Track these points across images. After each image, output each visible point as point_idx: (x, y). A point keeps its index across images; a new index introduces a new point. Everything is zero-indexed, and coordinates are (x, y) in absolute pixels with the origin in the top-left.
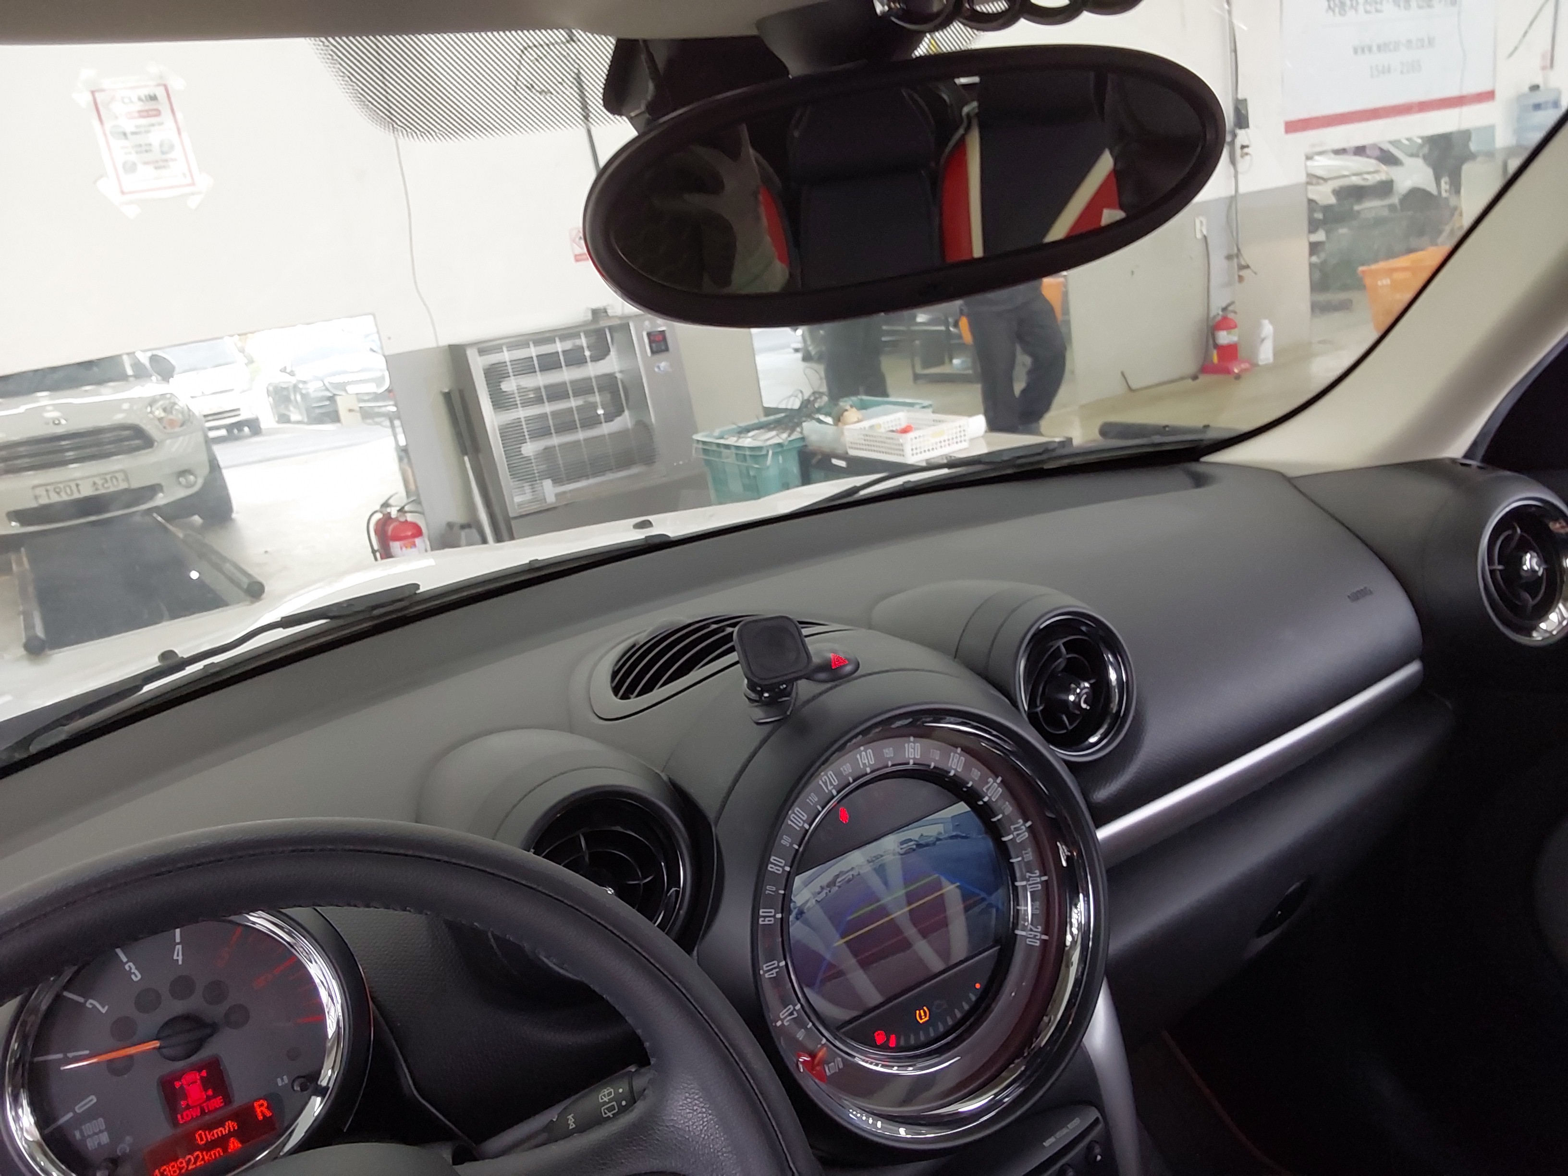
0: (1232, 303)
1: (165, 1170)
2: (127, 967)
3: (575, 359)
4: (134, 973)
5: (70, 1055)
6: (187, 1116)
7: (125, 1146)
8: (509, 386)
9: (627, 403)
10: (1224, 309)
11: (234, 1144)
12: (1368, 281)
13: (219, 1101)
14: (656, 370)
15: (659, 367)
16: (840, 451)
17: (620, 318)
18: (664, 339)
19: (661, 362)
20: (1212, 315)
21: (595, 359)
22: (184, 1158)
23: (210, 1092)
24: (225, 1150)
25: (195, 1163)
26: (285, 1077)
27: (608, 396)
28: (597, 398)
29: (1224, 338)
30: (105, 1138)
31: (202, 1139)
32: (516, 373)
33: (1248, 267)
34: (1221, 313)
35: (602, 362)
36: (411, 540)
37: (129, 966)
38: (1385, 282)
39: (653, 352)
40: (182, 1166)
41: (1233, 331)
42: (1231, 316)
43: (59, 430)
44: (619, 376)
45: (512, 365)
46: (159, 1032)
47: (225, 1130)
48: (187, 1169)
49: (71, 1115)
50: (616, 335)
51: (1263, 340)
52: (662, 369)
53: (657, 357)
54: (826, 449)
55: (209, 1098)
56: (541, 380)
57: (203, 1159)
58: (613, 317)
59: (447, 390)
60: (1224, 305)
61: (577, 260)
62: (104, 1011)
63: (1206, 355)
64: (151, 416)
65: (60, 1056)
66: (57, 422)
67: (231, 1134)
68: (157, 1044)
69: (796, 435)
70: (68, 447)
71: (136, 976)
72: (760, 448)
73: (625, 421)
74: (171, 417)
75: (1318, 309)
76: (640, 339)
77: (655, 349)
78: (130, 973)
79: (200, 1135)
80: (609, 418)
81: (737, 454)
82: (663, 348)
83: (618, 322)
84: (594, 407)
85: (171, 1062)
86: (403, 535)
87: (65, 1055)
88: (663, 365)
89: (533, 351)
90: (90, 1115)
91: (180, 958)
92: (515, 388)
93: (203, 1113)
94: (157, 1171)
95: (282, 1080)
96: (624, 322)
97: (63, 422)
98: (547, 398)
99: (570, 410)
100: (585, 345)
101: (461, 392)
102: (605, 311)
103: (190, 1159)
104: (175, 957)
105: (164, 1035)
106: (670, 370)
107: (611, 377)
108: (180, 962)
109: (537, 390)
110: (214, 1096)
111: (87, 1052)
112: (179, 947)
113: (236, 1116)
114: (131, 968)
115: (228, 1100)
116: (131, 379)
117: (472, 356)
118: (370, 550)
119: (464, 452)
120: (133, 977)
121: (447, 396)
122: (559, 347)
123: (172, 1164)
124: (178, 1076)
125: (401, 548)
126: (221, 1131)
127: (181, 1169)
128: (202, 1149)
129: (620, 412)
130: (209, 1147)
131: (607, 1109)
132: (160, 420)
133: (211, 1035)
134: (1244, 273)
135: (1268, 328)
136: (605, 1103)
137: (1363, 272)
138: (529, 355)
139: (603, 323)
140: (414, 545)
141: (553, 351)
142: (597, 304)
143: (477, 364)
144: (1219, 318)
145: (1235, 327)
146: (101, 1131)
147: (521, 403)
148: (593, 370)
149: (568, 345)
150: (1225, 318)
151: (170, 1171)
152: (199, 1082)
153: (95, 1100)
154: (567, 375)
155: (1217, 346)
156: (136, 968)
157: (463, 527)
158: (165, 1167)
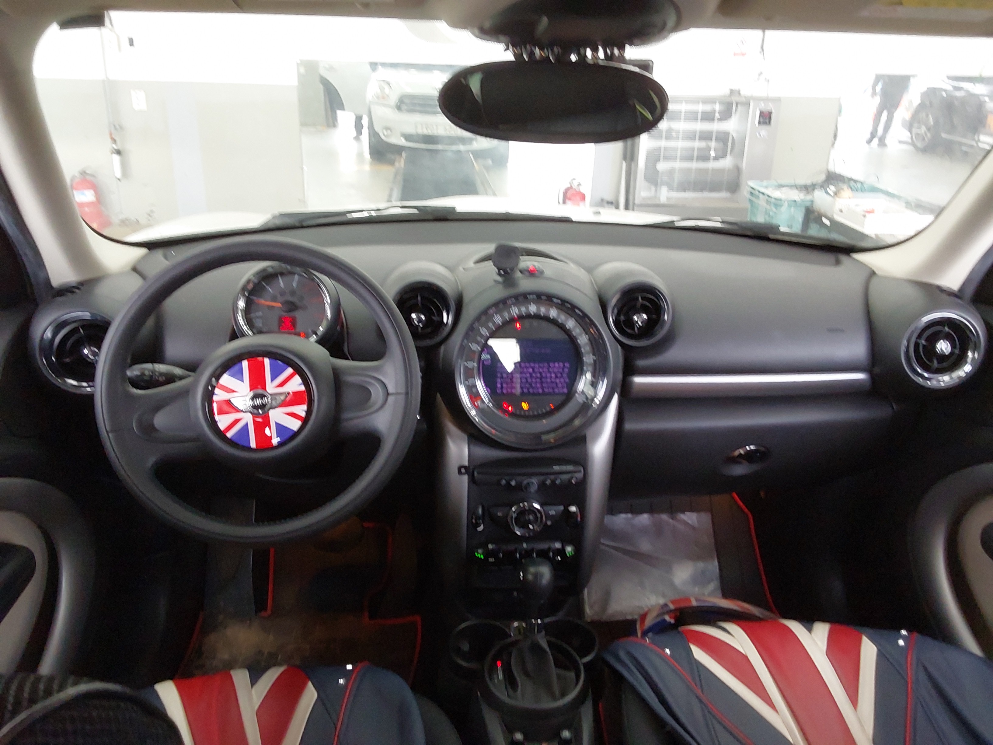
3: (708, 117)
15: (760, 133)
16: (829, 215)
17: (746, 97)
28: (713, 144)
32: (668, 118)
39: (759, 122)
50: (739, 107)
54: (823, 211)
56: (682, 126)
69: (809, 197)
72: (780, 200)
73: (727, 163)
76: (755, 112)
77: (761, 122)
80: (716, 158)
81: (767, 200)
83: (744, 100)
88: (763, 133)
89: (683, 107)
92: (665, 127)
96: (749, 99)
99: (703, 148)
102: (739, 92)
106: (767, 137)
107: (727, 134)
109: (678, 132)
119: (624, 159)
122: (701, 108)
129: (724, 155)
138: (680, 109)
139: (734, 99)
141: (697, 109)
142: (736, 87)
147: (665, 137)
148: (716, 127)
149: (712, 108)
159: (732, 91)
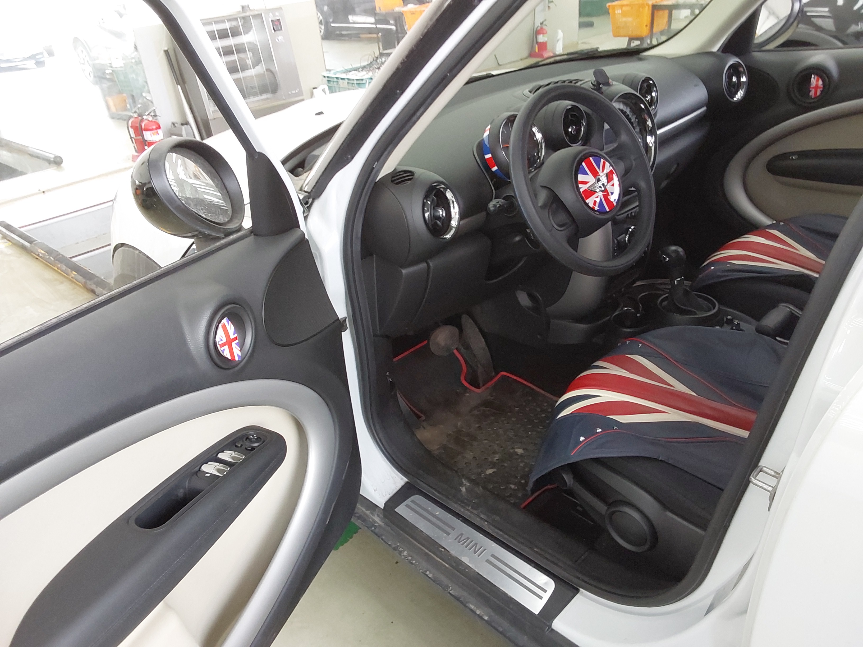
0: (545, 20)
3: (236, 32)
9: (263, 58)
10: (542, 24)
12: (611, 11)
14: (277, 40)
18: (280, 24)
19: (279, 36)
20: (536, 26)
21: (246, 32)
27: (253, 54)
28: (248, 54)
29: (541, 38)
33: (552, 2)
34: (540, 25)
35: (249, 34)
36: (155, 131)
38: (618, 11)
41: (545, 35)
42: (544, 27)
44: (258, 43)
51: (558, 40)
52: (279, 40)
53: (276, 33)
56: (220, 44)
58: (254, 10)
59: (166, 49)
60: (541, 21)
63: (532, 47)
72: (362, 80)
73: (260, 69)
75: (582, 25)
76: (268, 23)
77: (275, 29)
80: (254, 66)
81: (348, 83)
82: (280, 28)
83: (256, 13)
84: (247, 59)
86: (151, 128)
88: (280, 38)
89: (215, 27)
99: (235, 61)
100: (240, 25)
106: (284, 41)
107: (255, 43)
118: (129, 137)
119: (178, 83)
121: (166, 52)
122: (227, 25)
125: (151, 135)
129: (260, 63)
134: (550, 5)
135: (560, 35)
137: (609, 6)
138: (213, 30)
139: (248, 13)
140: (158, 133)
141: (224, 28)
144: (539, 28)
145: (546, 33)
148: (245, 39)
149: (232, 24)
150: (542, 28)
154: (232, 41)
155: (537, 43)
157: (182, 124)
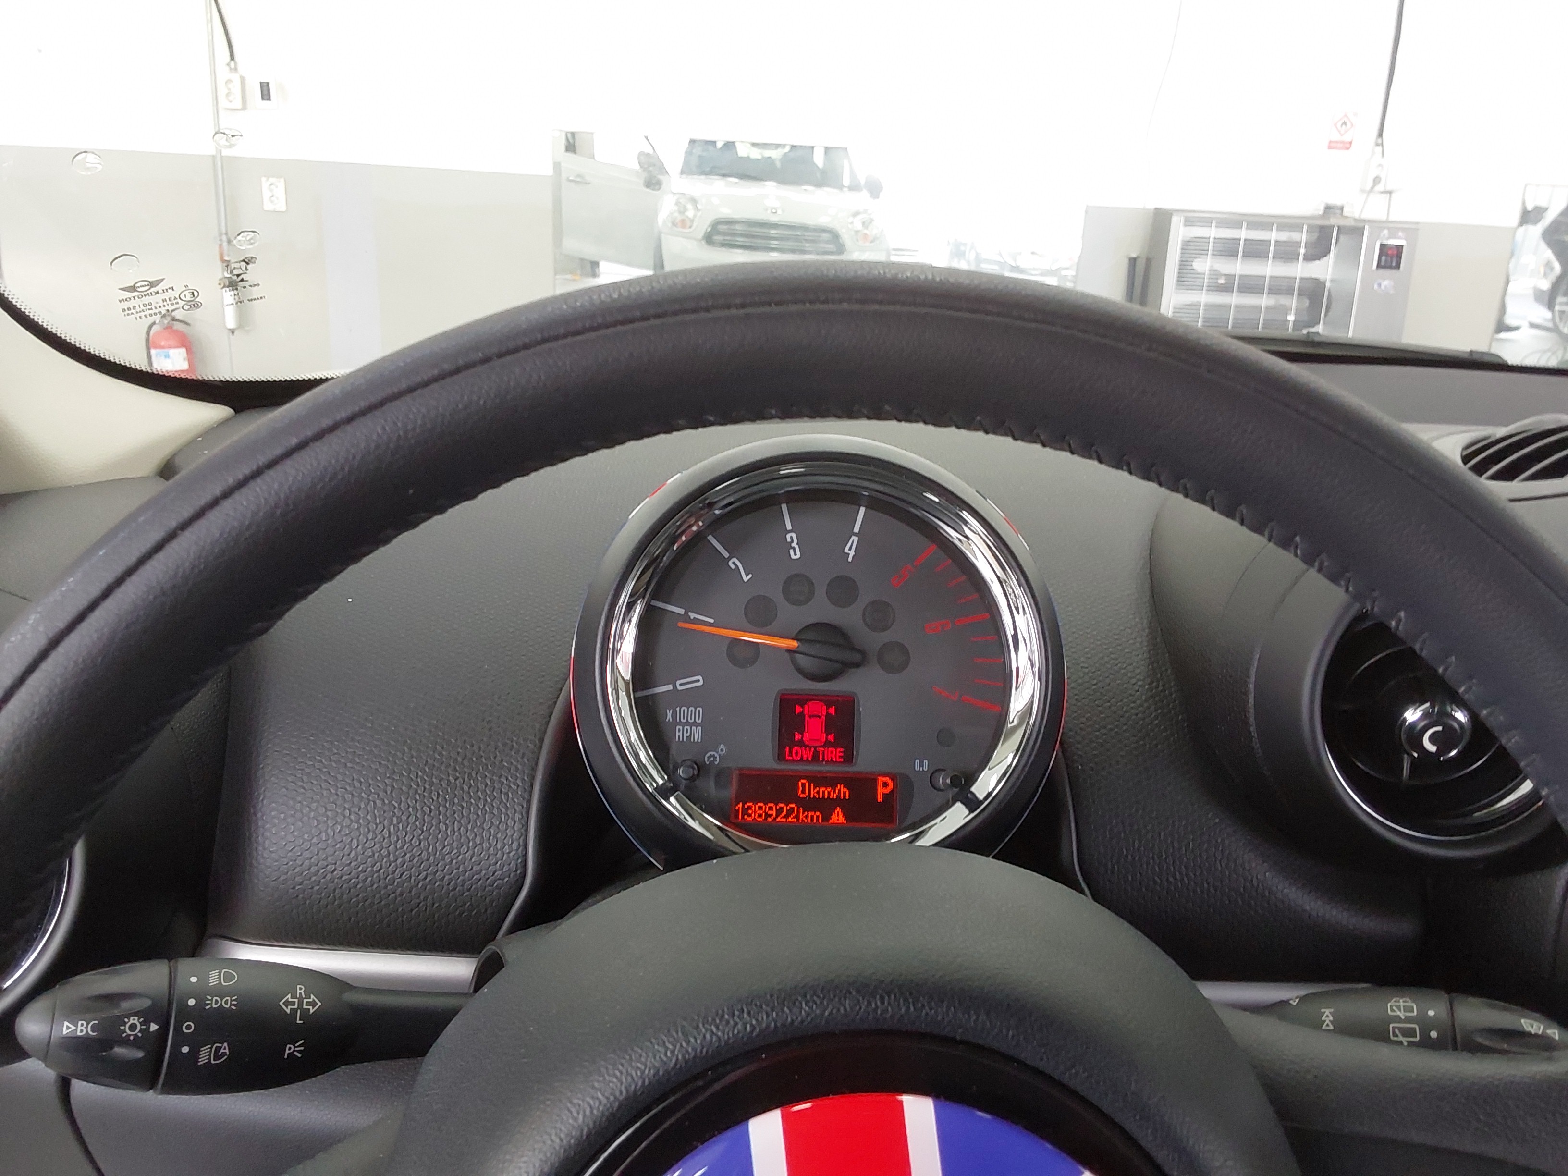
1: (750, 808)
2: (788, 536)
3: (1287, 253)
4: (794, 549)
5: (692, 615)
6: (797, 753)
7: (715, 756)
8: (1203, 265)
9: (1326, 315)
11: (838, 817)
13: (837, 753)
14: (1376, 287)
15: (1379, 285)
17: (1356, 220)
18: (1399, 256)
19: (1384, 279)
21: (1308, 258)
22: (776, 805)
23: (831, 738)
24: (826, 818)
25: (786, 816)
26: (926, 762)
27: (1307, 302)
28: (1293, 302)
30: (697, 734)
31: (803, 792)
32: (1215, 253)
35: (1317, 262)
37: (791, 537)
39: (1379, 266)
40: (770, 812)
43: (774, 219)
44: (1328, 284)
45: (1214, 243)
46: (800, 632)
47: (834, 792)
48: (775, 819)
49: (670, 687)
50: (1342, 238)
52: (1383, 287)
53: (1382, 272)
55: (828, 744)
56: (1240, 268)
57: (797, 817)
58: (1347, 217)
59: (1134, 255)
61: (1330, 148)
62: (746, 579)
64: (850, 226)
65: (681, 611)
66: (774, 211)
67: (839, 802)
68: (795, 644)
70: (776, 236)
71: (795, 554)
74: (866, 231)
76: (1370, 250)
77: (1383, 263)
78: (789, 545)
79: (803, 785)
82: (1394, 264)
83: (1352, 223)
84: (1286, 311)
85: (801, 677)
87: (686, 613)
88: (1385, 283)
89: (1243, 234)
90: (691, 698)
91: (852, 553)
92: (1207, 268)
93: (815, 759)
94: (740, 805)
95: (922, 765)
96: (1361, 225)
97: (779, 212)
98: (1239, 288)
99: (1259, 308)
100: (1304, 241)
101: (1149, 261)
102: (1342, 208)
103: (782, 808)
104: (846, 550)
105: (803, 637)
106: (1392, 292)
108: (850, 559)
109: (1230, 277)
110: (835, 745)
111: (712, 621)
112: (855, 539)
113: (850, 781)
114: (792, 541)
115: (849, 758)
116: (845, 189)
117: (1177, 222)
120: (792, 551)
121: (1133, 261)
122: (1274, 236)
123: (759, 804)
124: (803, 699)
126: (829, 793)
127: (768, 816)
128: (799, 802)
129: (1314, 323)
130: (810, 804)
131: (1400, 1029)
132: (857, 232)
133: (857, 665)
136: (1397, 1019)
138: (1237, 237)
139: (1334, 221)
141: (1266, 238)
142: (1335, 200)
143: (1179, 233)
146: (695, 724)
147: (1208, 286)
148: (1301, 270)
149: (1284, 236)
151: (755, 812)
152: (823, 717)
153: (701, 683)
154: (1270, 269)
156: (797, 544)
158: (751, 804)
159: (1328, 208)
